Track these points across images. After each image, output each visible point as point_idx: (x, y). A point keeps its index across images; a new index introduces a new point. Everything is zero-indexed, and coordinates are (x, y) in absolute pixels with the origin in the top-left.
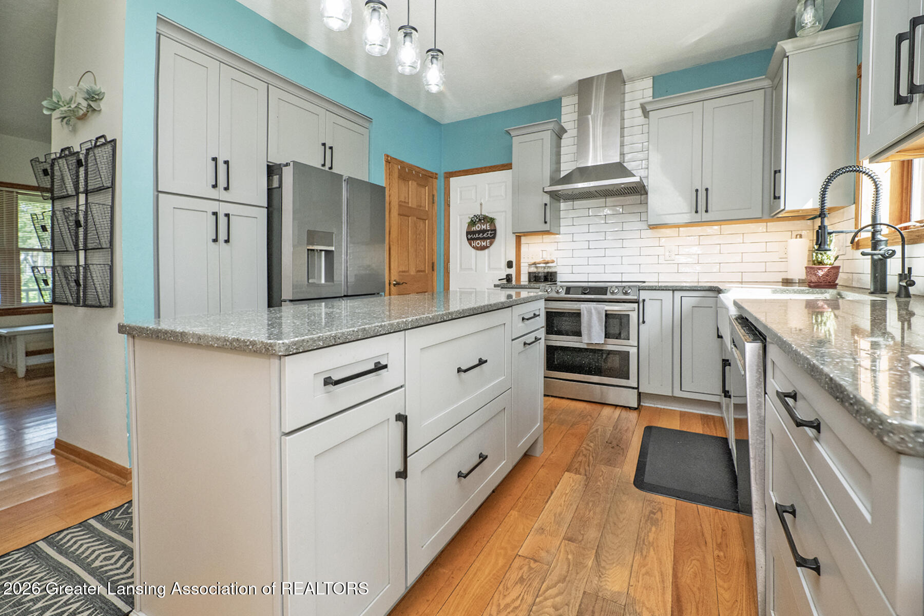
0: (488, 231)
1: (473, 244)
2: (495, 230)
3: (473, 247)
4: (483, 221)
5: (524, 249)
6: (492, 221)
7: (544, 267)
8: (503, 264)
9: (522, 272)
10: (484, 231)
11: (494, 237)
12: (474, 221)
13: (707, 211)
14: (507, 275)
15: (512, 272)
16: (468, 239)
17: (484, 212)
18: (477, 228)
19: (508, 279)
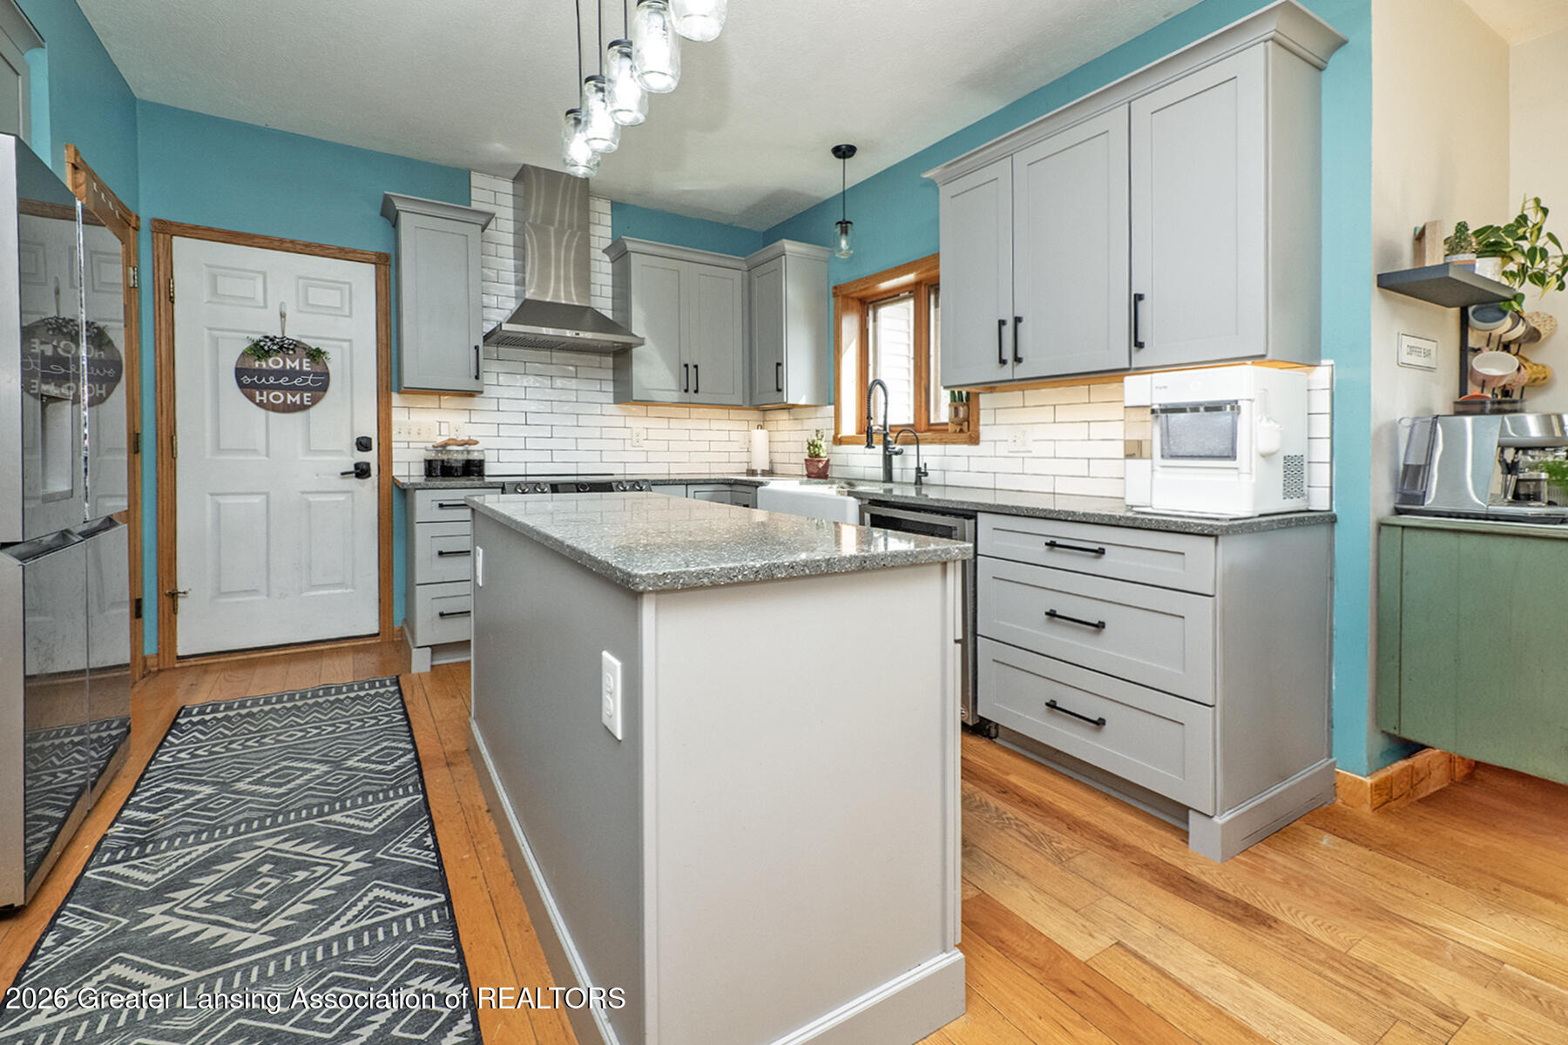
0: (308, 374)
1: (258, 398)
2: (327, 374)
3: (261, 405)
4: (291, 352)
5: (398, 416)
6: (316, 355)
7: (462, 452)
8: (348, 442)
10: (293, 374)
11: (324, 388)
12: (266, 348)
13: (696, 391)
14: (357, 466)
15: (371, 457)
16: (241, 385)
17: (292, 334)
18: (272, 363)
19: (362, 471)
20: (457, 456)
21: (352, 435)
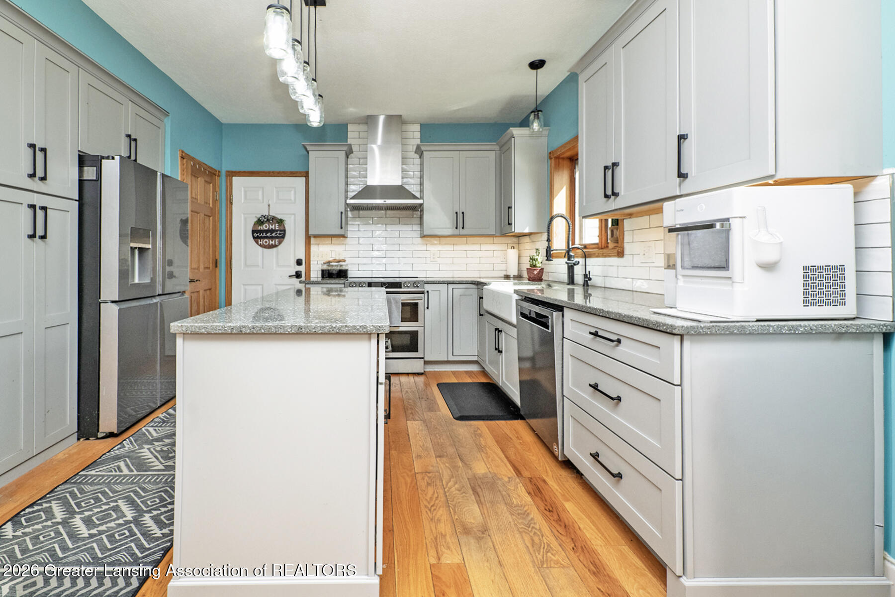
0: (277, 231)
1: (259, 243)
2: (285, 231)
3: (260, 245)
4: (271, 221)
5: (314, 248)
6: (280, 222)
7: (337, 266)
8: (293, 262)
9: (311, 270)
10: (272, 231)
11: (283, 237)
12: (262, 220)
13: (463, 228)
14: (297, 272)
15: (302, 269)
16: (254, 238)
17: (273, 213)
18: (265, 227)
19: (298, 275)
20: (335, 267)
21: (295, 257)
